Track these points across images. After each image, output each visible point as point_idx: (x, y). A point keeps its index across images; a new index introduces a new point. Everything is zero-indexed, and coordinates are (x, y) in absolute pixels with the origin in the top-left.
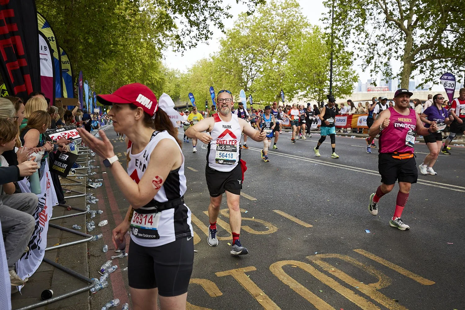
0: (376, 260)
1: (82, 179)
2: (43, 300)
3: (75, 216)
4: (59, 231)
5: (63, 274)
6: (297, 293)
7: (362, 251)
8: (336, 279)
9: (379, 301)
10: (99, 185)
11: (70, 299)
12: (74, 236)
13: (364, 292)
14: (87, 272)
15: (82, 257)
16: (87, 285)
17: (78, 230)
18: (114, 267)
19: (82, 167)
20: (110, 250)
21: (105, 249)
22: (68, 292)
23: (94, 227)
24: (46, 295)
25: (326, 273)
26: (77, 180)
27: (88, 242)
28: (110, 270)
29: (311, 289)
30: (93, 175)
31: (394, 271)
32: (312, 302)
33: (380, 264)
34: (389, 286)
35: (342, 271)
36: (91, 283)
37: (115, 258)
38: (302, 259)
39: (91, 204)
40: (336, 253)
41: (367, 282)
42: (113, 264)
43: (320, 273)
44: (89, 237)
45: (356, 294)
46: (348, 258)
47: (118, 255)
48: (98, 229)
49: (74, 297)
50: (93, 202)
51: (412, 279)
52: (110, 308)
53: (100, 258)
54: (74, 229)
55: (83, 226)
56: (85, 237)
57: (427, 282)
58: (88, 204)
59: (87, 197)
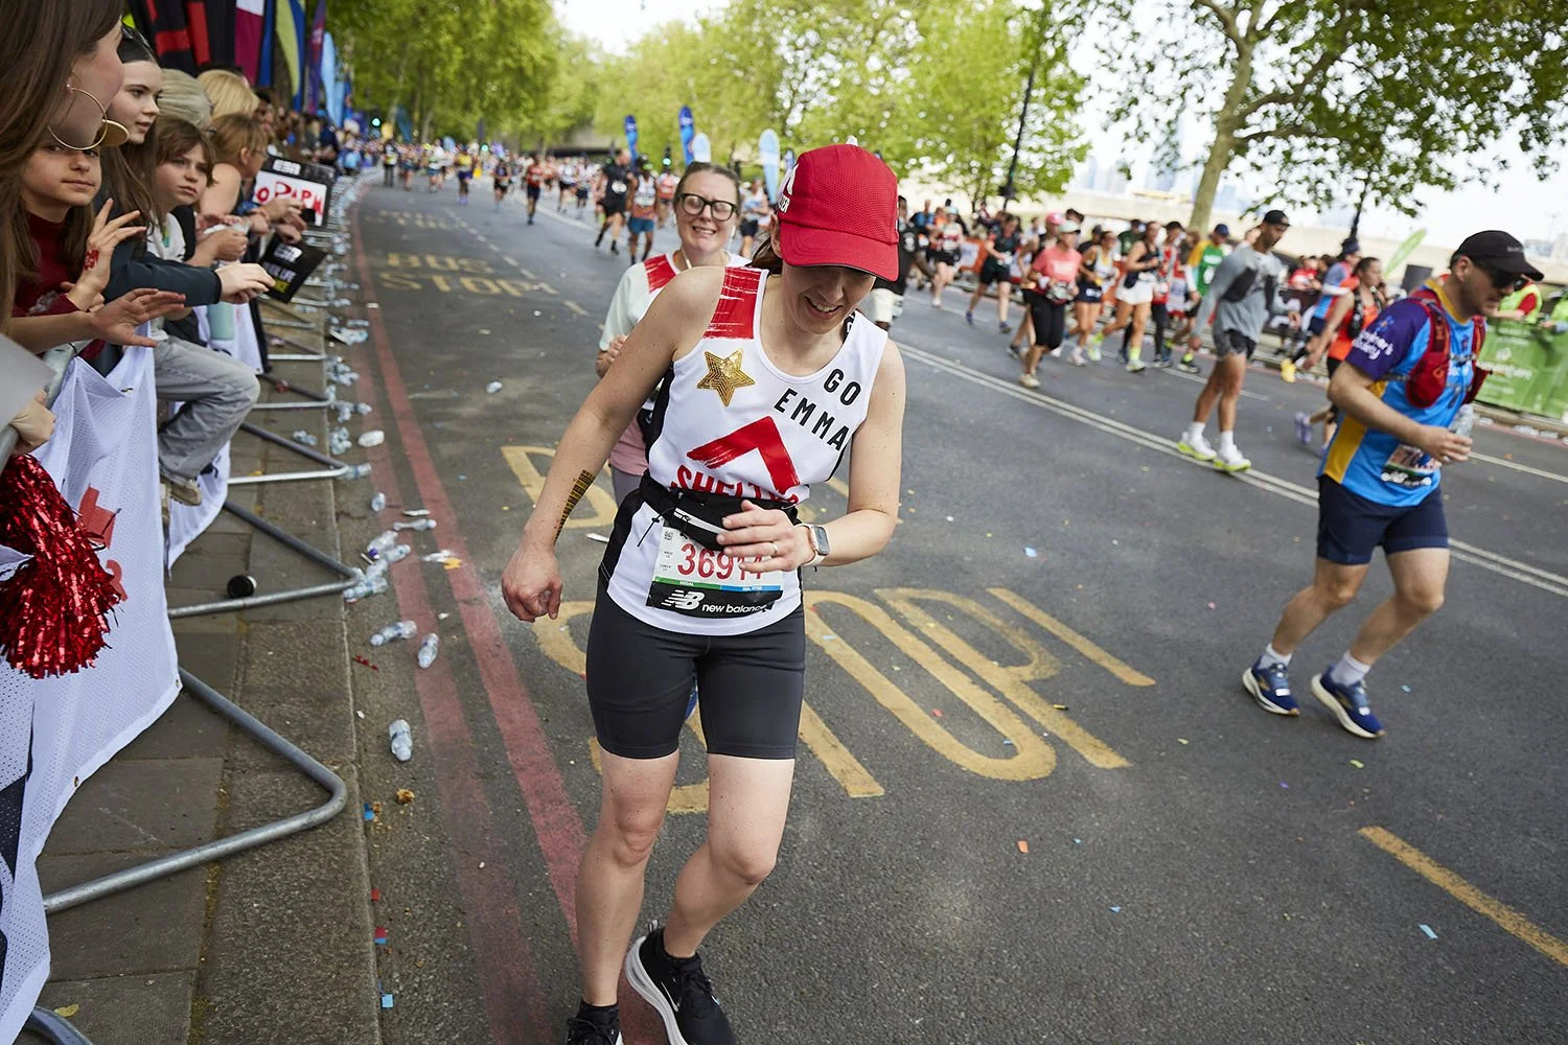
0: (1036, 619)
1: (312, 313)
2: (231, 597)
3: (297, 409)
4: (258, 440)
5: (276, 547)
6: (838, 666)
7: (1008, 596)
8: (936, 647)
9: (1021, 704)
10: (360, 337)
11: (297, 606)
12: (298, 458)
13: (993, 682)
14: (336, 549)
15: (321, 513)
16: (338, 580)
17: (307, 445)
18: (400, 548)
19: (313, 280)
20: (390, 507)
21: (379, 504)
22: (289, 590)
23: (348, 444)
24: (240, 587)
25: (915, 631)
26: (299, 316)
27: (334, 478)
28: (394, 555)
29: (873, 661)
30: (342, 307)
31: (1071, 647)
32: (869, 687)
33: (1042, 628)
34: (1052, 678)
35: (952, 630)
36: (348, 577)
37: (402, 530)
38: (864, 593)
39: (339, 385)
40: (948, 590)
41: (1004, 664)
42: (398, 542)
43: (900, 629)
44: (337, 468)
45: (973, 683)
46: (971, 606)
47: (409, 522)
48: (357, 453)
49: (306, 602)
50: (345, 379)
51: (1105, 669)
52: (393, 640)
53: (365, 522)
54: (298, 441)
55: (320, 438)
56: (326, 465)
57: (1138, 679)
58: (330, 382)
59: (327, 365)
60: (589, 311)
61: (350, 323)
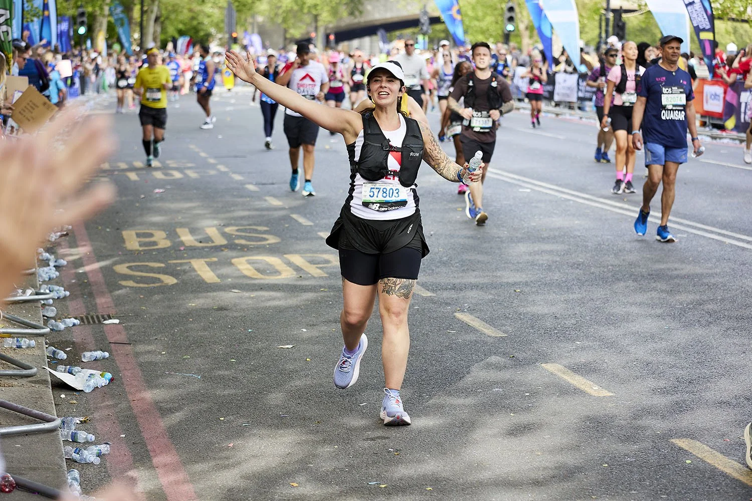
1: (29, 347)
10: (101, 379)
19: (24, 292)
26: (10, 355)
30: (68, 329)
39: (84, 465)
50: (90, 455)
58: (71, 462)
59: (64, 434)
60: (433, 291)
61: (88, 356)
